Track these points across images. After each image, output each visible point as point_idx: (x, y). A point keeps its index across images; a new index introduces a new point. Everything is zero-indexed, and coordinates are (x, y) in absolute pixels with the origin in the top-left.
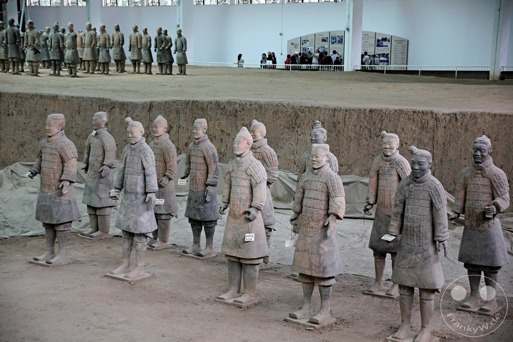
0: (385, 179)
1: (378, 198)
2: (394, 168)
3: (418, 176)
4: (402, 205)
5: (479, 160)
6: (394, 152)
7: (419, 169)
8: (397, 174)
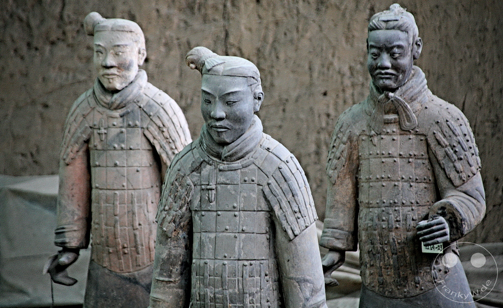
0: (111, 164)
1: (94, 226)
2: (136, 126)
3: (226, 138)
4: (182, 234)
5: (388, 82)
6: (132, 78)
7: (227, 117)
8: (148, 147)
